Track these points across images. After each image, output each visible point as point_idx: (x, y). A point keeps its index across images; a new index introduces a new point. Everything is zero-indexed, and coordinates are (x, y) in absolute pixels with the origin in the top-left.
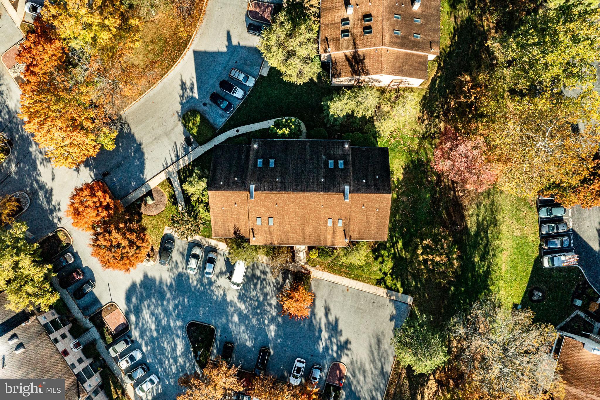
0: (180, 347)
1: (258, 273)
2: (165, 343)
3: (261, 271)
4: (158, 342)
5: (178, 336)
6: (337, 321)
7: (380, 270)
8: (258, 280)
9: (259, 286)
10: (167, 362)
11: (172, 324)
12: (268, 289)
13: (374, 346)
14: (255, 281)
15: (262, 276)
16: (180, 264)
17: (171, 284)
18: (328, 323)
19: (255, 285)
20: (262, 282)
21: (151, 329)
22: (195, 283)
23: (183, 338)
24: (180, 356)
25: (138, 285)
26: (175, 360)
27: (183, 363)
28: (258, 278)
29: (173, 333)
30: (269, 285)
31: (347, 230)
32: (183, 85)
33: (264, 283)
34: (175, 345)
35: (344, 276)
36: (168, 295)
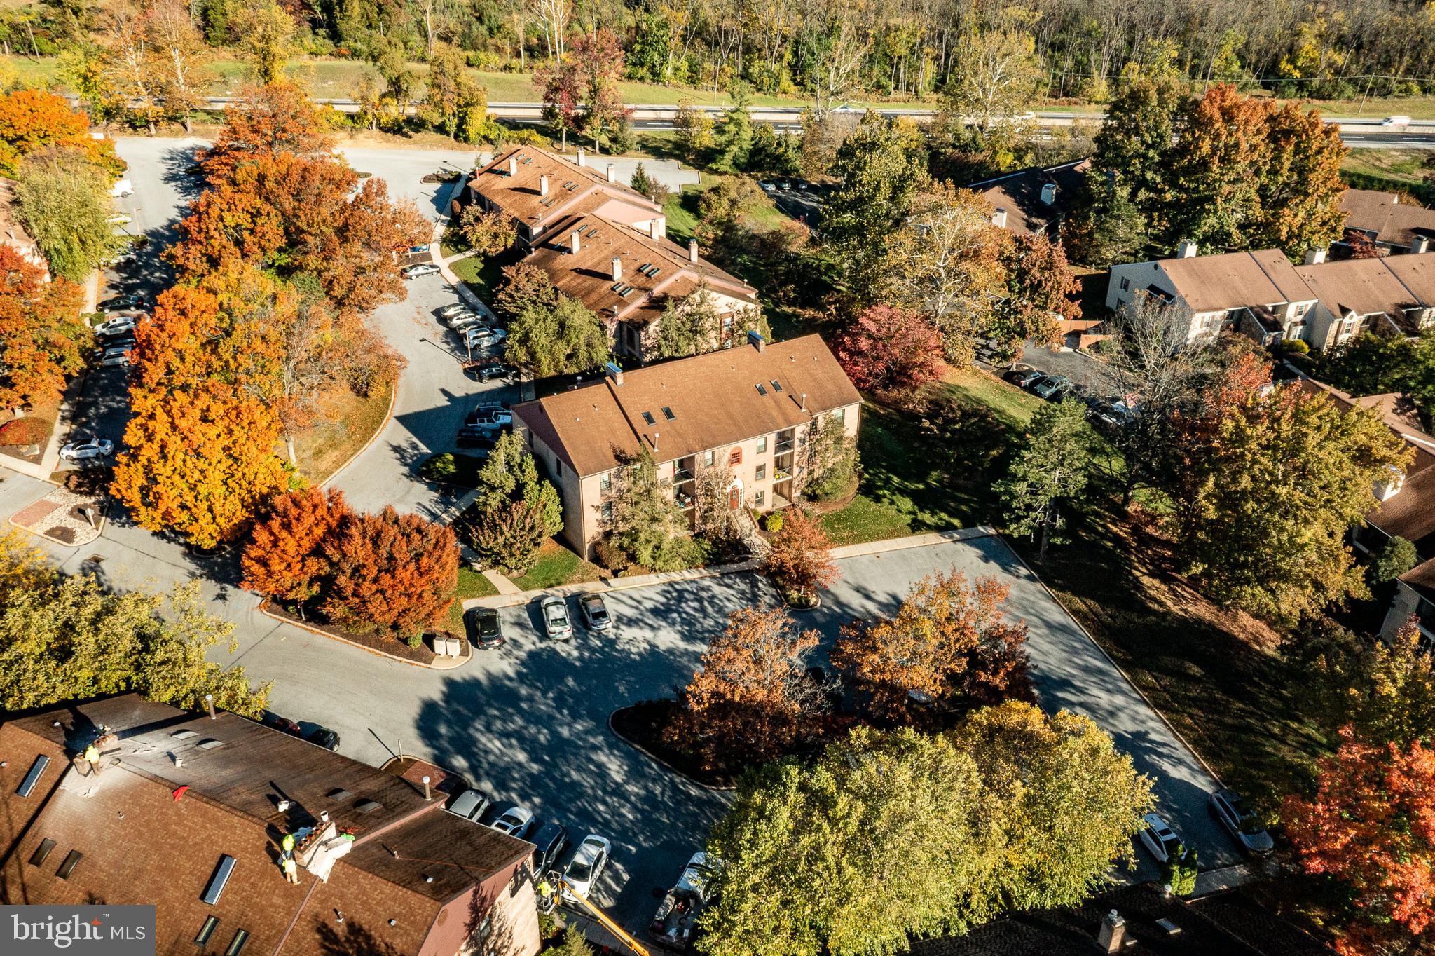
0: (616, 769)
2: (573, 773)
4: (553, 779)
5: (595, 748)
10: (602, 808)
11: (565, 732)
17: (518, 673)
21: (520, 764)
23: (611, 746)
24: (626, 782)
25: (441, 703)
27: (642, 792)
29: (578, 747)
30: (729, 600)
34: (600, 766)
35: (853, 543)
36: (523, 691)
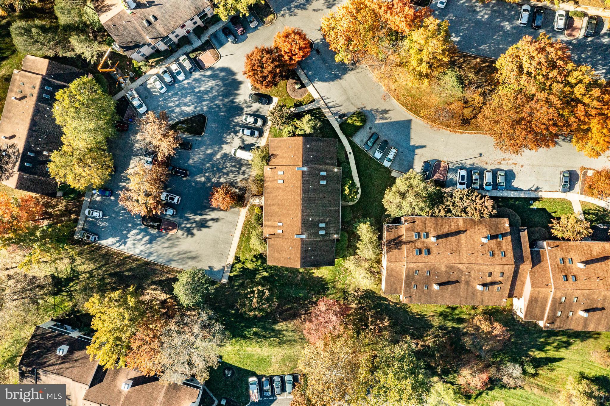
0: (189, 109)
1: (243, 168)
2: (190, 98)
3: (245, 170)
4: (191, 92)
5: (196, 107)
6: (208, 227)
7: (246, 259)
8: (238, 168)
9: (234, 169)
10: (176, 99)
11: (204, 103)
12: (231, 176)
13: (190, 255)
14: (238, 166)
15: (241, 172)
16: (249, 109)
17: (235, 102)
18: (206, 221)
19: (235, 166)
20: (237, 171)
21: (200, 87)
22: (236, 121)
23: (194, 112)
24: (180, 109)
25: (233, 77)
26: (178, 106)
27: (175, 111)
28: (240, 168)
29: (198, 104)
30: (235, 177)
31: (275, 236)
32: (386, 112)
33: (236, 173)
34: (189, 106)
35: (242, 233)
36: (226, 100)
